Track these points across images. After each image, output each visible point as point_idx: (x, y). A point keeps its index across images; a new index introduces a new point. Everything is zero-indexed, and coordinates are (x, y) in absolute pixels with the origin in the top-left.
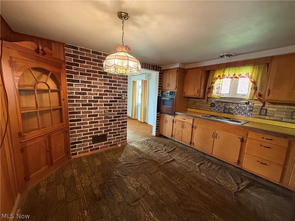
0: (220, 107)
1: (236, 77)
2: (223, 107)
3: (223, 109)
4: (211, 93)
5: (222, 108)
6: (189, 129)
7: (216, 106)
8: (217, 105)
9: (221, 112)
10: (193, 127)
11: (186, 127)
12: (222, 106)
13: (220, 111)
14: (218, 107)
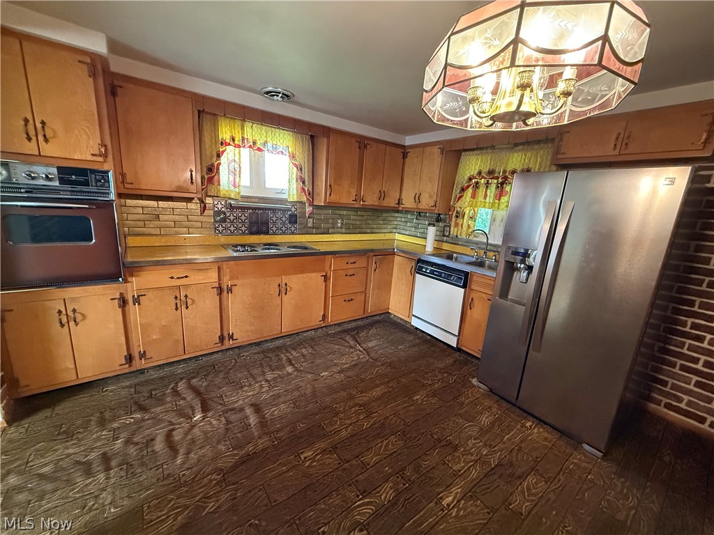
0: (240, 221)
1: (259, 149)
2: (247, 221)
3: (246, 226)
4: (216, 184)
5: (243, 222)
6: (209, 302)
7: (228, 221)
8: (232, 218)
9: (243, 233)
10: (220, 290)
11: (196, 299)
12: (243, 218)
13: (241, 232)
14: (235, 221)
